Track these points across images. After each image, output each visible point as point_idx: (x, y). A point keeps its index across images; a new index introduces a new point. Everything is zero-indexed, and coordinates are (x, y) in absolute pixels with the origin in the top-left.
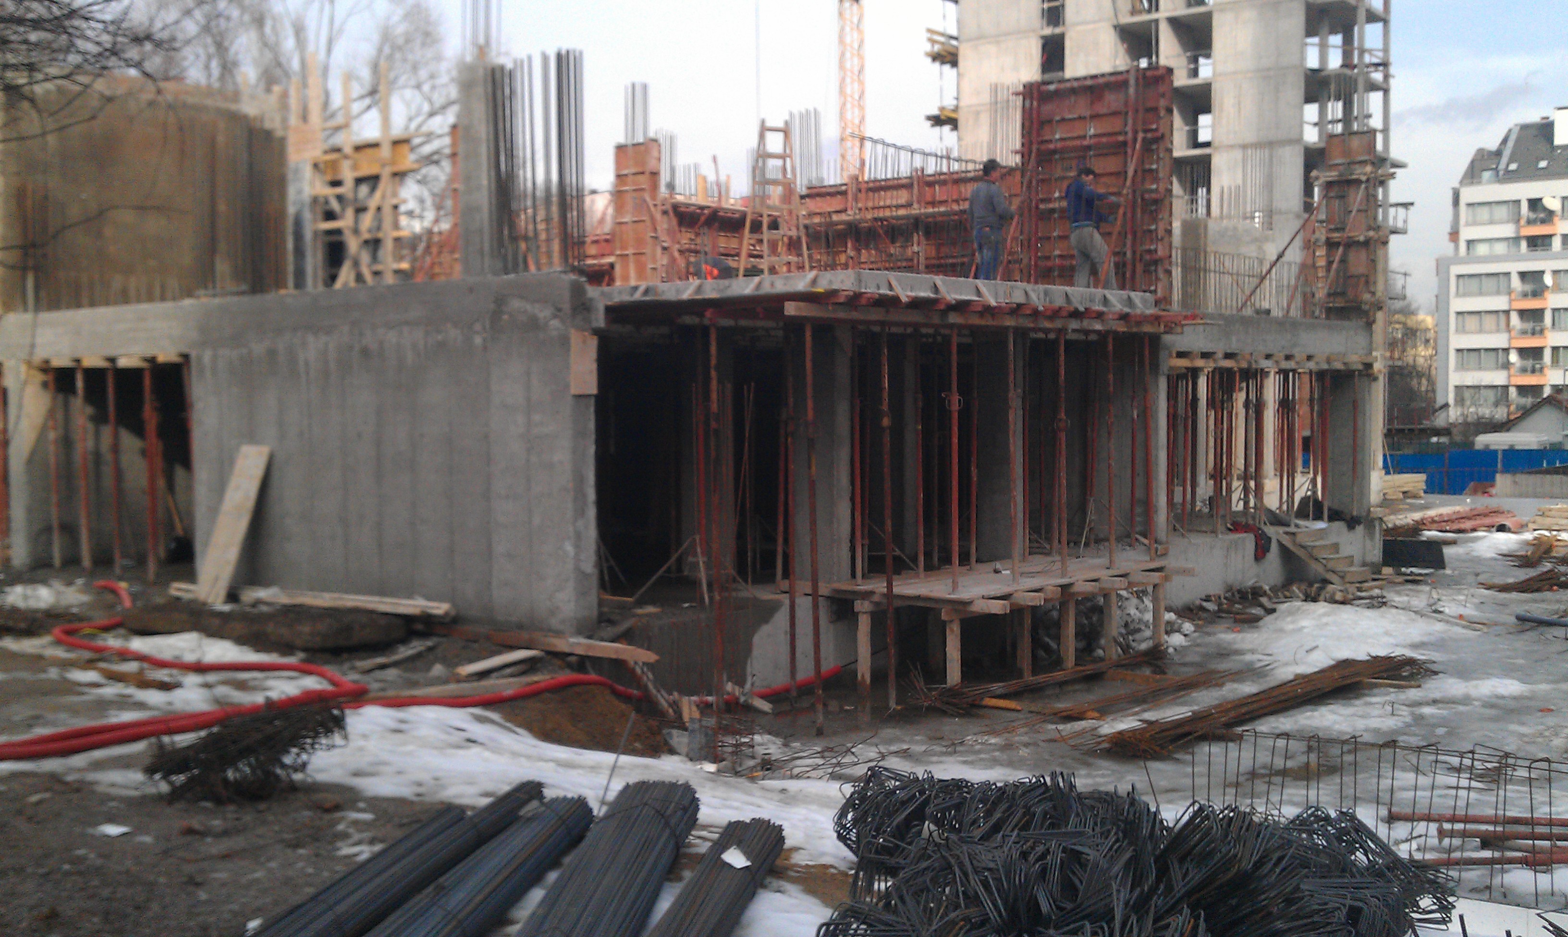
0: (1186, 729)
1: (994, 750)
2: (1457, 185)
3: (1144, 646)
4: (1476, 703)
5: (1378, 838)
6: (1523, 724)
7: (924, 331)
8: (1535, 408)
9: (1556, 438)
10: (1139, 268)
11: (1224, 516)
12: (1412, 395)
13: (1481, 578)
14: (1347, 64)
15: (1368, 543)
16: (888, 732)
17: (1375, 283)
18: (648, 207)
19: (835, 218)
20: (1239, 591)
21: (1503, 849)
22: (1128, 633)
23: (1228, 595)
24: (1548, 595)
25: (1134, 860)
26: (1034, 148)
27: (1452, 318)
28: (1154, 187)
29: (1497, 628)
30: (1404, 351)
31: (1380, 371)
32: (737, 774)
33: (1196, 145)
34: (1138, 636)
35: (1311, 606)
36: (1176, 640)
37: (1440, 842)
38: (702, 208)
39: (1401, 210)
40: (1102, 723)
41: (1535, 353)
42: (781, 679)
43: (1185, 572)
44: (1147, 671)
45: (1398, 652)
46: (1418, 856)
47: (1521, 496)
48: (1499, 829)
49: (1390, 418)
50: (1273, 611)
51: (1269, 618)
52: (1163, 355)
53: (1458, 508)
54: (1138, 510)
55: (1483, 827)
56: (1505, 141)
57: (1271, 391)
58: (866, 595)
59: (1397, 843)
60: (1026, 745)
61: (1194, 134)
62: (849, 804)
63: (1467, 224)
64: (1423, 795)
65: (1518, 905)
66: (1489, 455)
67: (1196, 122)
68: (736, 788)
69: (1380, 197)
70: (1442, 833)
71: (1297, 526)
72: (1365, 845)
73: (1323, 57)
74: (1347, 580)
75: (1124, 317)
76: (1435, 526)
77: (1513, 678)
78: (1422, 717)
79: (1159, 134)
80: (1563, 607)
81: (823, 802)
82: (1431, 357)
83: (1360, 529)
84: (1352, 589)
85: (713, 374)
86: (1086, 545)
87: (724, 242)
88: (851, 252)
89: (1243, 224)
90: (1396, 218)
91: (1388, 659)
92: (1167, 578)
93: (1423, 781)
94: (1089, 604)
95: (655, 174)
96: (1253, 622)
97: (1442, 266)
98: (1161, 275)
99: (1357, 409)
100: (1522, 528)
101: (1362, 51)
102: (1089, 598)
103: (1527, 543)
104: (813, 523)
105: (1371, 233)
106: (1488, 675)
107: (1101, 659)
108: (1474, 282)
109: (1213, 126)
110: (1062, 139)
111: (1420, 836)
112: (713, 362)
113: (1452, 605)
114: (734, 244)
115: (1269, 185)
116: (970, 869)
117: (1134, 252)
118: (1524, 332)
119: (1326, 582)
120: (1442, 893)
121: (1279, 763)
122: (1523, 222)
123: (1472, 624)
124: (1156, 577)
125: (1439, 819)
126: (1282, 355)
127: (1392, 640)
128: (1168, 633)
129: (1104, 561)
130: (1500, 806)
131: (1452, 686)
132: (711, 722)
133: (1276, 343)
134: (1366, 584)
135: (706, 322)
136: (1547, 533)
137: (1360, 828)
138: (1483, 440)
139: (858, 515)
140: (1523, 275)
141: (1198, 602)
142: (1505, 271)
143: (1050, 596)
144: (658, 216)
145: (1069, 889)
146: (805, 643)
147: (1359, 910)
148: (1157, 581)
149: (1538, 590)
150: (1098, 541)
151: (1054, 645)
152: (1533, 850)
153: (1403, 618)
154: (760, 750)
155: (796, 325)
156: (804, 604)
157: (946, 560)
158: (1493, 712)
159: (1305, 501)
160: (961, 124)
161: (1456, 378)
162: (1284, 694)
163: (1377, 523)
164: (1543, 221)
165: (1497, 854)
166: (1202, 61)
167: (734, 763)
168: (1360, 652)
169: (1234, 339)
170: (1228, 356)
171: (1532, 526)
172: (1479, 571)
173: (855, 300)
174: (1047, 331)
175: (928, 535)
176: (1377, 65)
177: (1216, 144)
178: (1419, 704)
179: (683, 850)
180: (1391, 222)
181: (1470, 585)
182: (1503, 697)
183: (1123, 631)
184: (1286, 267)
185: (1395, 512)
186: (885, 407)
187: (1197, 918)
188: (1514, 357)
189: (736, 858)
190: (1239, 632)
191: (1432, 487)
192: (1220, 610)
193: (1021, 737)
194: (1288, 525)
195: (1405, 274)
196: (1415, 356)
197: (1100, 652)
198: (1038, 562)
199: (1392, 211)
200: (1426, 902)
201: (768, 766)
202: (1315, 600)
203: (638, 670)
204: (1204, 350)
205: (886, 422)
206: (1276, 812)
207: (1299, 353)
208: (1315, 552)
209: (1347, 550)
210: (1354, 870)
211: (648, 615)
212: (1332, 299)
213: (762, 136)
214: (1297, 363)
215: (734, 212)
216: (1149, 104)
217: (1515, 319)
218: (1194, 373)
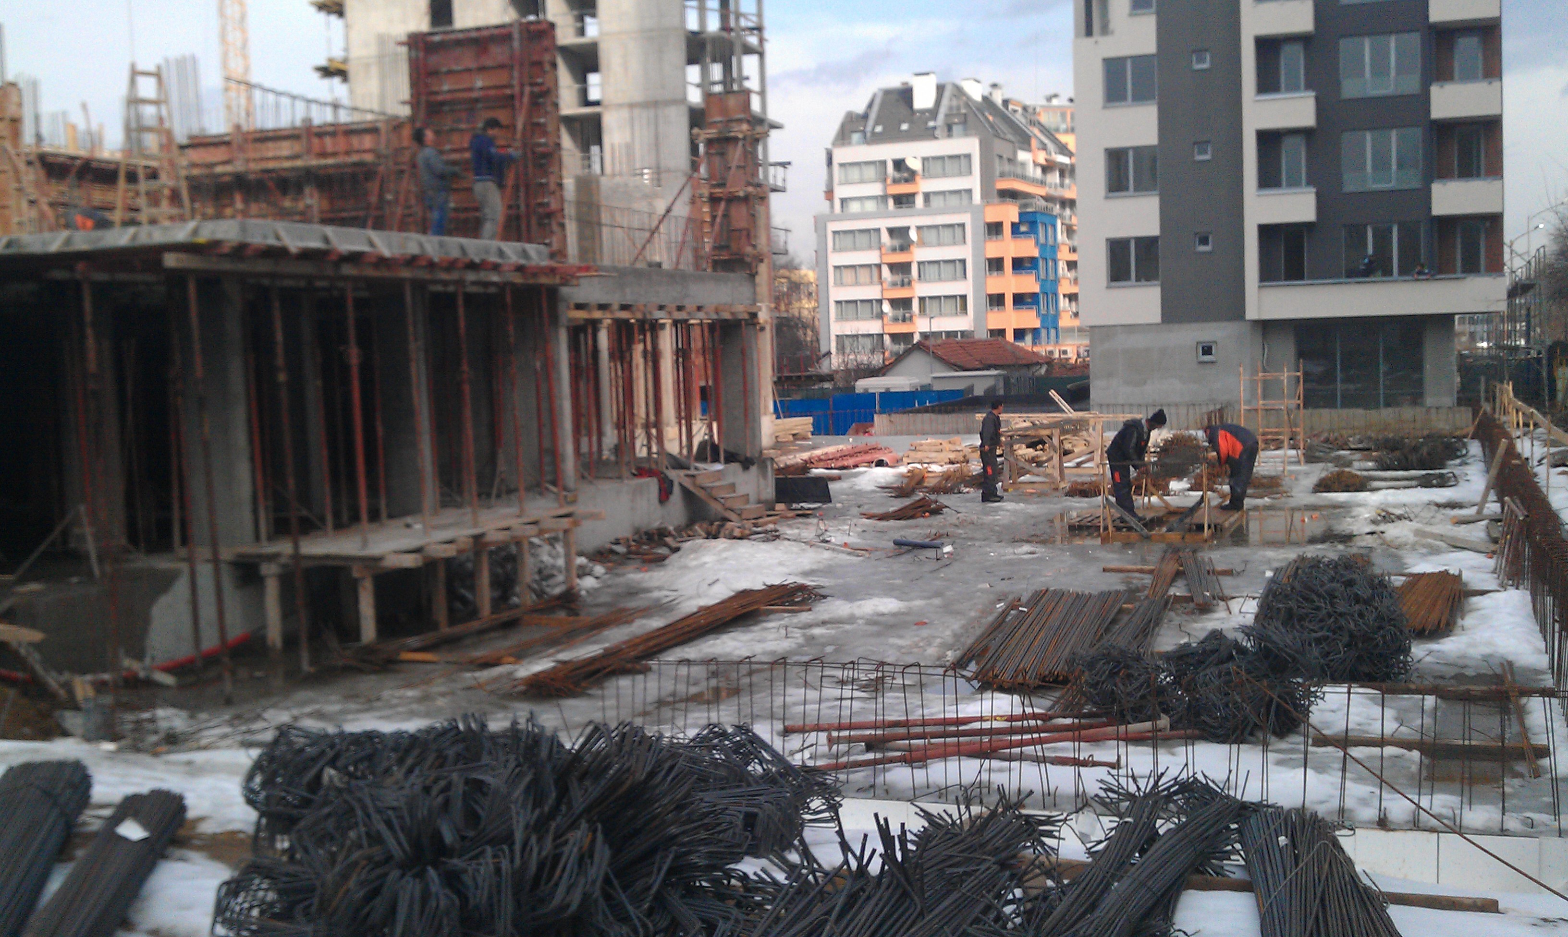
0: (597, 666)
1: (410, 703)
2: (829, 146)
3: (557, 591)
4: (860, 622)
5: (774, 751)
6: (901, 637)
7: (320, 284)
8: (907, 353)
9: (926, 380)
10: (534, 221)
11: (628, 464)
12: (798, 344)
13: (864, 509)
14: (725, 27)
15: (762, 481)
16: (302, 695)
17: (755, 236)
18: (10, 158)
19: (219, 169)
20: (646, 533)
21: (883, 750)
22: (543, 580)
23: (636, 537)
24: (921, 521)
25: (535, 782)
26: (423, 99)
27: (831, 270)
28: (543, 140)
29: (878, 553)
30: (790, 303)
31: (766, 322)
32: (137, 750)
33: (587, 103)
34: (551, 582)
35: (713, 543)
36: (589, 582)
37: (830, 749)
38: (73, 158)
39: (780, 169)
40: (517, 667)
41: (903, 304)
42: (184, 651)
43: (594, 516)
44: (562, 614)
45: (790, 580)
46: (810, 763)
47: (896, 434)
48: (879, 732)
49: (779, 367)
50: (677, 550)
51: (676, 555)
52: (562, 307)
53: (841, 447)
54: (547, 459)
55: (868, 732)
56: (870, 105)
57: (667, 342)
58: (272, 558)
59: (792, 753)
60: (443, 695)
61: (584, 92)
62: (257, 767)
63: (841, 184)
64: (812, 708)
65: (898, 800)
66: (868, 397)
67: (584, 81)
68: (136, 764)
69: (760, 157)
70: (831, 741)
71: (696, 469)
72: (759, 755)
73: (702, 20)
74: (744, 516)
75: (520, 269)
76: (822, 464)
77: (891, 597)
78: (813, 638)
79: (544, 88)
80: (934, 531)
81: (229, 769)
82: (814, 309)
83: (754, 469)
84: (748, 524)
85: (89, 331)
86: (498, 496)
87: (98, 195)
88: (239, 205)
89: (633, 181)
90: (775, 176)
91: (782, 587)
92: (576, 524)
93: (812, 695)
94: (503, 554)
95: (16, 122)
96: (660, 561)
97: (820, 224)
98: (555, 227)
99: (745, 356)
100: (898, 462)
101: (738, 15)
102: (502, 547)
103: (903, 476)
104: (209, 486)
105: (750, 189)
106: (871, 596)
107: (517, 606)
108: (849, 238)
109: (602, 85)
110: (450, 91)
111: (812, 745)
112: (88, 318)
113: (838, 534)
114: (109, 197)
115: (657, 144)
116: (371, 810)
117: (527, 205)
118: (894, 284)
119: (726, 520)
120: (830, 794)
121: (682, 688)
122: (889, 181)
123: (855, 550)
124: (565, 523)
125: (827, 729)
126: (674, 306)
127: (785, 570)
128: (580, 576)
129: (514, 510)
130: (880, 712)
131: (838, 608)
132: (108, 699)
133: (668, 294)
134: (760, 521)
135: (78, 276)
136: (919, 466)
137: (756, 740)
138: (863, 385)
139: (259, 476)
140: (892, 231)
141: (608, 546)
142: (877, 227)
143: (462, 546)
144: (22, 166)
145: (472, 818)
146: (208, 612)
147: (755, 815)
148: (566, 526)
149: (912, 517)
150: (510, 491)
151: (469, 595)
152: (910, 749)
153: (795, 549)
154: (163, 725)
155: (178, 277)
156: (205, 571)
157: (355, 518)
158: (874, 628)
159: (703, 445)
160: (352, 74)
161: (837, 328)
162: (688, 626)
163: (769, 463)
164: (907, 181)
165: (879, 755)
166: (588, 20)
167: (134, 739)
168: (756, 583)
169: (628, 290)
170: (624, 307)
171: (905, 460)
172: (860, 503)
173: (240, 251)
174: (445, 283)
175: (336, 495)
176: (752, 29)
177: (605, 102)
178: (810, 626)
179: (76, 830)
180: (771, 181)
181: (854, 516)
182: (883, 615)
183: (537, 577)
184: (673, 220)
185: (786, 453)
186: (280, 361)
187: (595, 831)
188: (886, 307)
189: (132, 831)
190: (646, 571)
191: (819, 429)
192: (629, 552)
193: (438, 687)
194: (688, 468)
195: (787, 230)
196: (800, 308)
197: (515, 600)
198: (450, 515)
199: (772, 170)
200: (816, 803)
201: (173, 740)
202: (715, 537)
203: (23, 651)
204: (602, 302)
205: (282, 377)
206: (681, 736)
207: (690, 304)
208: (715, 493)
209: (741, 490)
210: (750, 779)
211: (31, 592)
212: (717, 252)
213: (133, 82)
214: (689, 313)
215: (108, 162)
216: (535, 58)
217: (886, 271)
218: (595, 324)
